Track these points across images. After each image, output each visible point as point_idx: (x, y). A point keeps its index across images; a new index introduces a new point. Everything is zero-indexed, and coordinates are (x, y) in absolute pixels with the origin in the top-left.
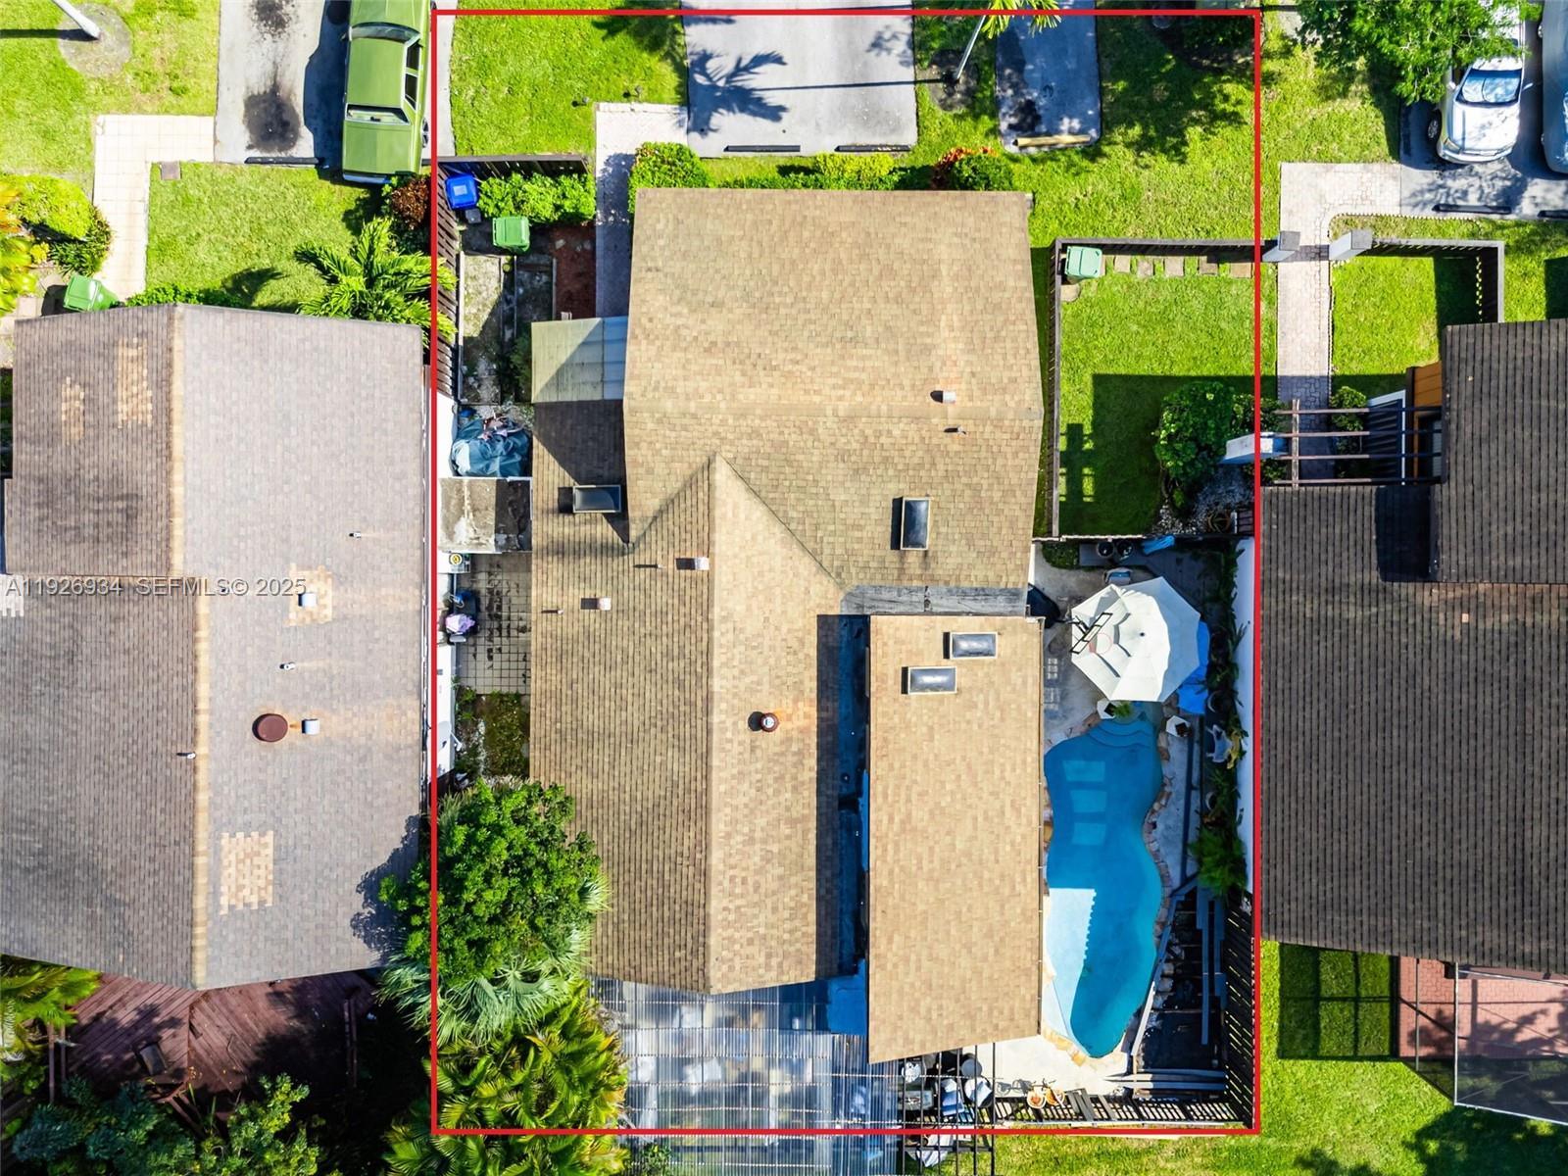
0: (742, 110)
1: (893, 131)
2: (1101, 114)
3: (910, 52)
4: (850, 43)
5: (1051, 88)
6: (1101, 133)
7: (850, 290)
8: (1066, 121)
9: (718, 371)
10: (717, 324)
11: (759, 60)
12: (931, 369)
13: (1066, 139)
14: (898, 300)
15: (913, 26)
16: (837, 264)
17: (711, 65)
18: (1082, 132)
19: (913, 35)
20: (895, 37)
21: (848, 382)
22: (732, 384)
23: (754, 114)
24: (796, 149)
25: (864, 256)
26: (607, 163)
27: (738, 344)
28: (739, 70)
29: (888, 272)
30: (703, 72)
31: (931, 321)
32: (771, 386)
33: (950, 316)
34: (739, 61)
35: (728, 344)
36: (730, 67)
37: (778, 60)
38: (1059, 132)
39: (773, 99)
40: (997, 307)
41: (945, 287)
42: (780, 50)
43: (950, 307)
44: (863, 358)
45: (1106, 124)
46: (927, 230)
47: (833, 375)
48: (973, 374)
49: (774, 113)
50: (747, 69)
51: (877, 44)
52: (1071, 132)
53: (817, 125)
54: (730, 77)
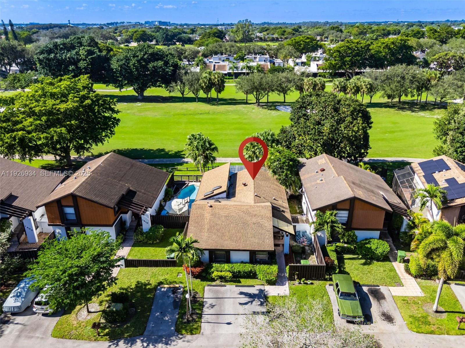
0: (250, 294)
1: (211, 289)
2: (156, 291)
3: (204, 304)
4: (221, 307)
5: (167, 297)
6: (157, 287)
7: (226, 226)
8: (165, 290)
9: (253, 211)
10: (254, 220)
11: (246, 304)
12: (212, 211)
13: (166, 286)
14: (217, 224)
15: (203, 310)
16: (229, 232)
17: (259, 303)
18: (162, 288)
19: (203, 308)
20: (208, 308)
21: (228, 209)
22: (251, 209)
23: (247, 293)
24: (236, 286)
25: (223, 233)
26: (285, 284)
27: (250, 216)
28: (252, 302)
29: (218, 230)
30: (261, 302)
31: (210, 220)
32: (243, 209)
33: (206, 221)
34: (251, 304)
35: (252, 216)
36: (254, 303)
37: (240, 304)
38: (168, 288)
39: (243, 296)
40: (197, 223)
41: (206, 227)
42: (241, 306)
43: (206, 223)
44: (225, 213)
45: (155, 288)
46: (208, 239)
47: (231, 210)
48: (204, 210)
49: (241, 293)
50: (249, 302)
51: (212, 306)
52: (165, 288)
53: (231, 291)
54: (254, 300)
